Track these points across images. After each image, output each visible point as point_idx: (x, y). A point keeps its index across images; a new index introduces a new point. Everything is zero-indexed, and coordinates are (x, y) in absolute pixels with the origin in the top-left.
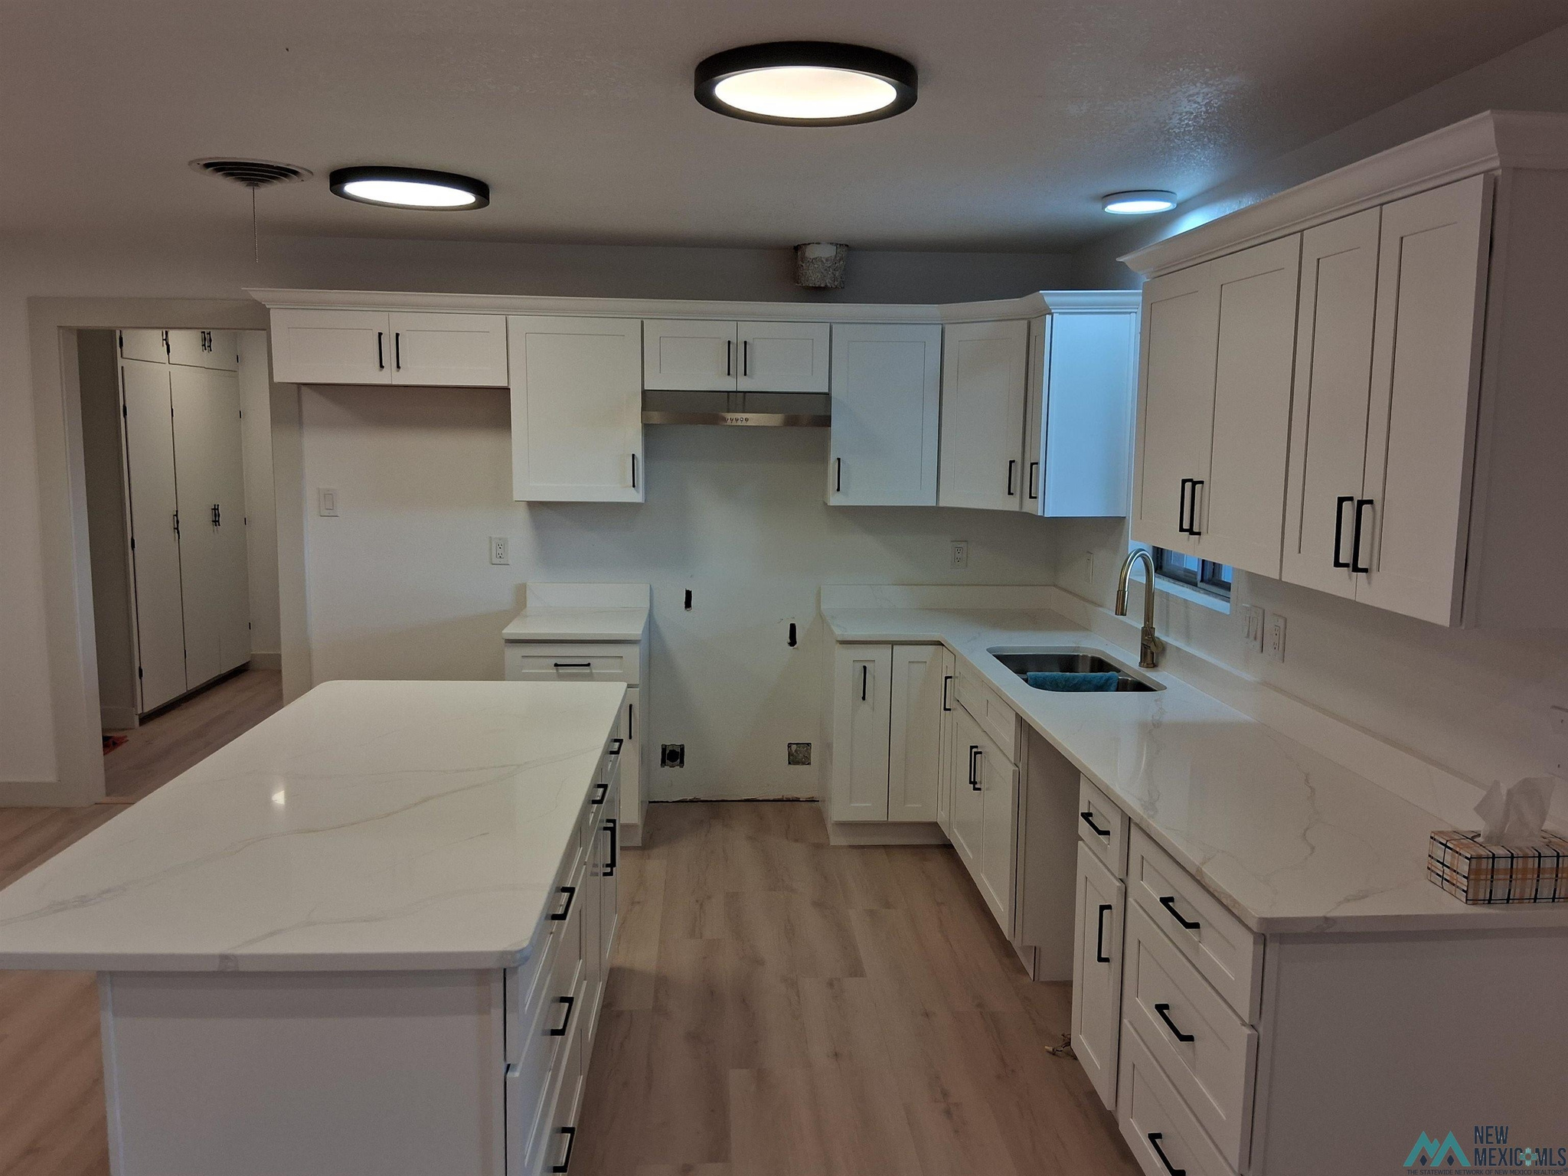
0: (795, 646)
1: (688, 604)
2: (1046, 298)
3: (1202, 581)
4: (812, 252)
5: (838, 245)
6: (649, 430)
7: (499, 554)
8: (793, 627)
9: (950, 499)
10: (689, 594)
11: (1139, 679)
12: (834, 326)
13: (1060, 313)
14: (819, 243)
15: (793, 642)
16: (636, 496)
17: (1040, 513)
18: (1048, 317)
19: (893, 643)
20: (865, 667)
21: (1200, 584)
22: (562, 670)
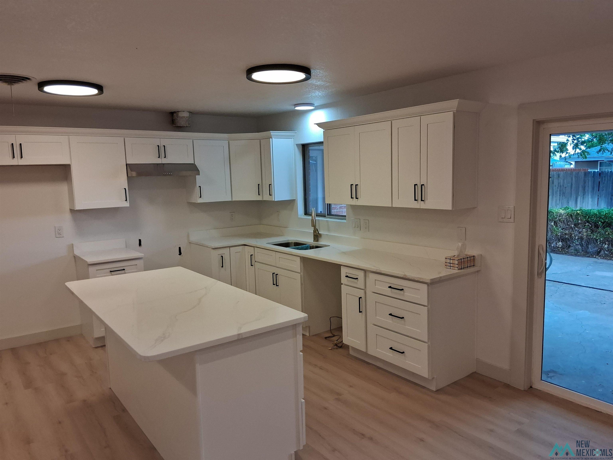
0: (181, 255)
1: (140, 244)
2: (271, 133)
3: (328, 215)
4: (181, 114)
5: (190, 112)
6: (129, 178)
7: (59, 233)
8: (180, 248)
9: (238, 197)
10: (140, 241)
11: (316, 245)
12: (194, 140)
13: (274, 138)
14: (184, 111)
15: (180, 254)
16: (127, 204)
17: (274, 200)
18: (271, 139)
19: (230, 247)
20: (222, 256)
21: (326, 216)
22: (113, 273)
